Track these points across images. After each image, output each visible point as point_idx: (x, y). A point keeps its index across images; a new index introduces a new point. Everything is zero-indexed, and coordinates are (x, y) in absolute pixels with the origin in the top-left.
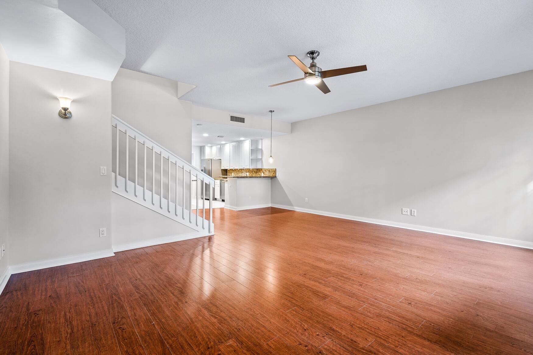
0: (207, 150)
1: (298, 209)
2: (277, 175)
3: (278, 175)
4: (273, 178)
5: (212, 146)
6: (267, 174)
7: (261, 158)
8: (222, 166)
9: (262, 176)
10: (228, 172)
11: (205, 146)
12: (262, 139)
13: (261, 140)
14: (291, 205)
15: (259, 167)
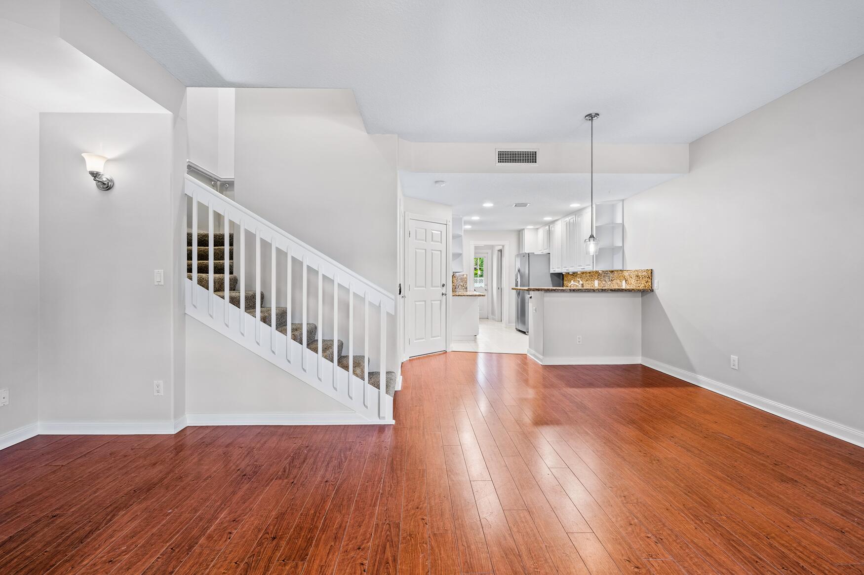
0: (528, 236)
1: (706, 383)
2: (655, 286)
3: (658, 285)
4: (647, 292)
5: (538, 229)
6: (633, 284)
7: (621, 245)
8: (551, 267)
9: (624, 287)
10: (565, 278)
11: (524, 229)
12: (623, 200)
13: (621, 203)
14: (691, 369)
15: (618, 266)
